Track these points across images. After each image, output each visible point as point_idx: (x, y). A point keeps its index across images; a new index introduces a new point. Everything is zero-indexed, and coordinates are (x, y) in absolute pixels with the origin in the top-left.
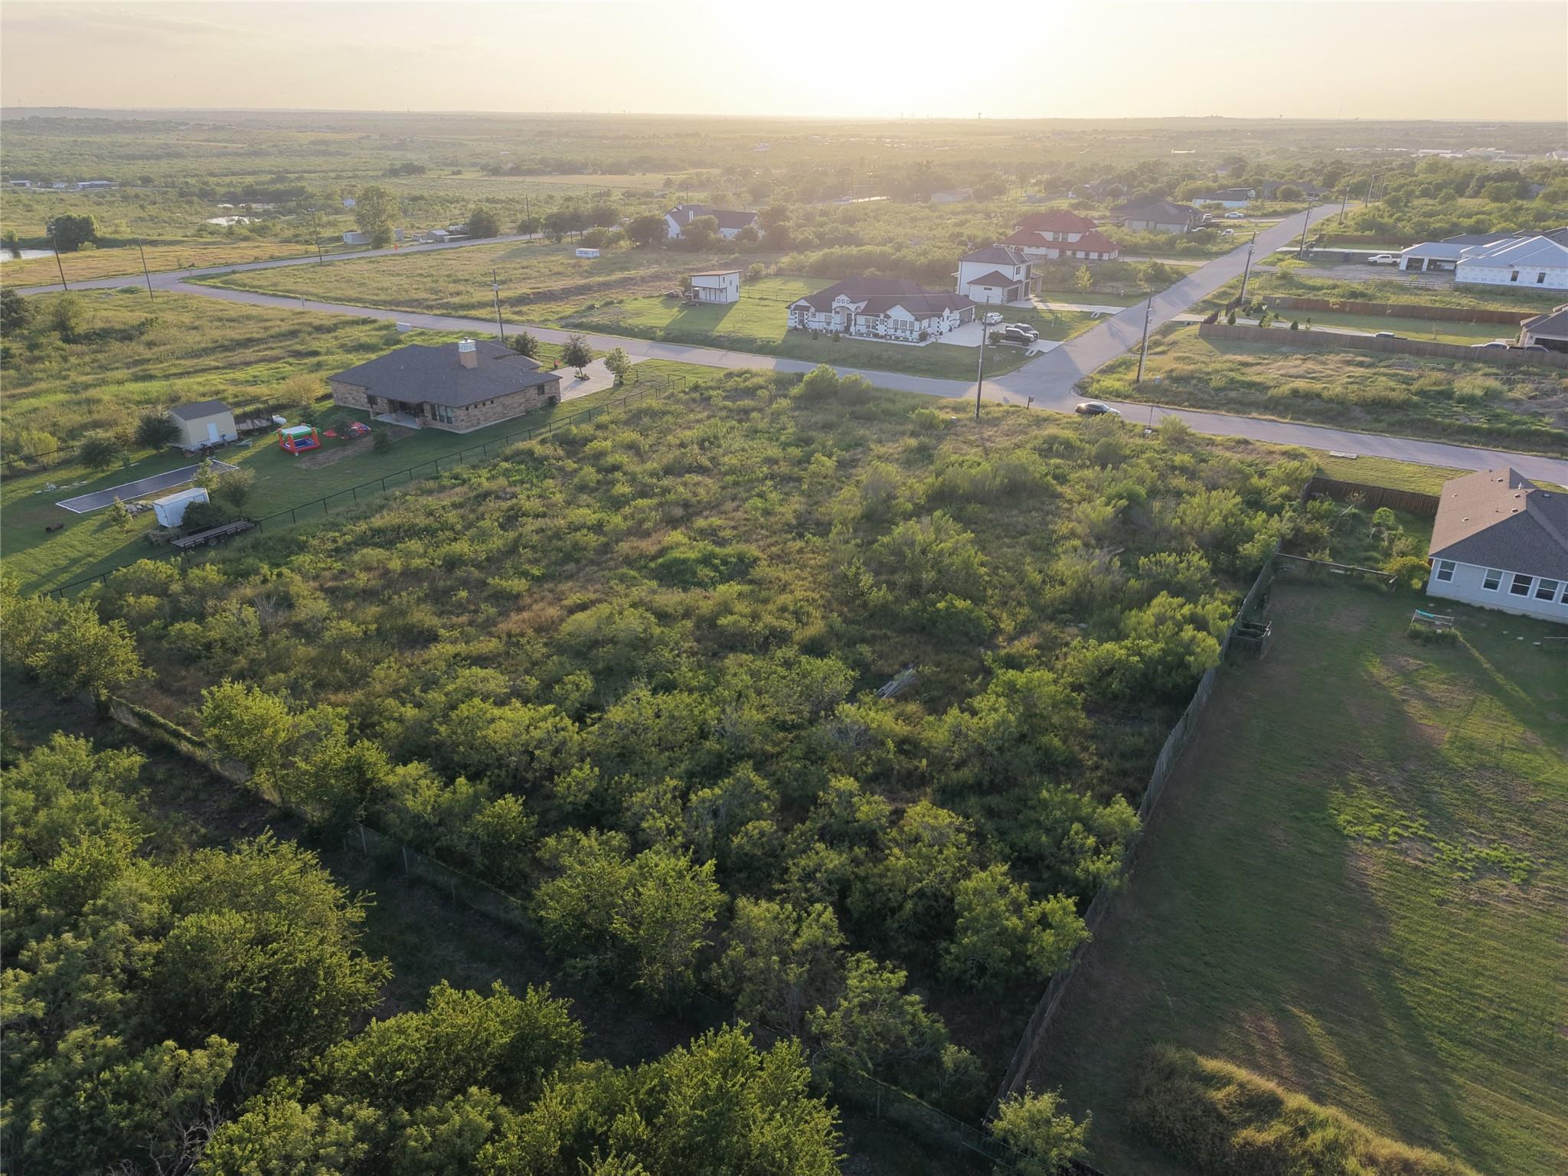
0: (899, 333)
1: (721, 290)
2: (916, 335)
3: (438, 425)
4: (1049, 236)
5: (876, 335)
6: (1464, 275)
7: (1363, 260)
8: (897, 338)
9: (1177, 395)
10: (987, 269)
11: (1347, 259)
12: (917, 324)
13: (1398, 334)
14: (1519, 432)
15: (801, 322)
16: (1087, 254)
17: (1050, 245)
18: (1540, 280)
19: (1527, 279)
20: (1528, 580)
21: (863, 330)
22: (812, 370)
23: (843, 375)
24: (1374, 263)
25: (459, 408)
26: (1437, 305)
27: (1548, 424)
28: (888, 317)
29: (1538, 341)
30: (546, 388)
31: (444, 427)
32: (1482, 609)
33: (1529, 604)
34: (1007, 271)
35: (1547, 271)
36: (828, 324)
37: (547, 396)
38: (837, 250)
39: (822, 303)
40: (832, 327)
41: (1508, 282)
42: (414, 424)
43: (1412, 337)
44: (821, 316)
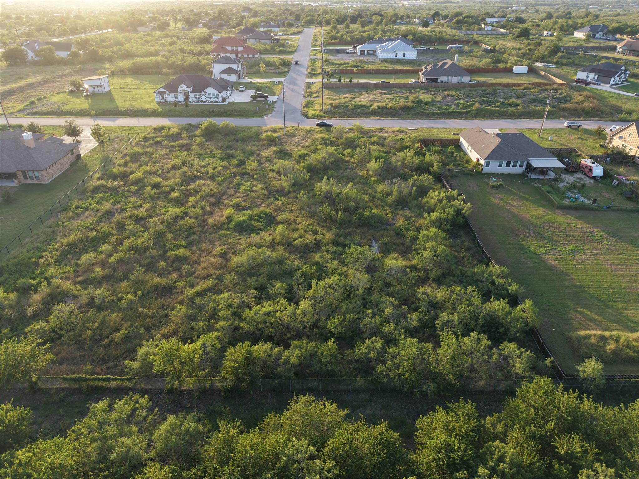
0: (212, 99)
2: (220, 99)
4: (230, 49)
6: (381, 55)
7: (345, 52)
8: (212, 102)
9: (340, 113)
11: (338, 52)
12: (219, 94)
16: (248, 56)
18: (404, 56)
19: (400, 56)
21: (194, 99)
24: (350, 53)
26: (383, 68)
27: (453, 108)
28: (205, 92)
29: (427, 79)
33: (511, 170)
34: (235, 66)
35: (403, 53)
36: (177, 98)
40: (179, 100)
41: (395, 57)
44: (172, 95)
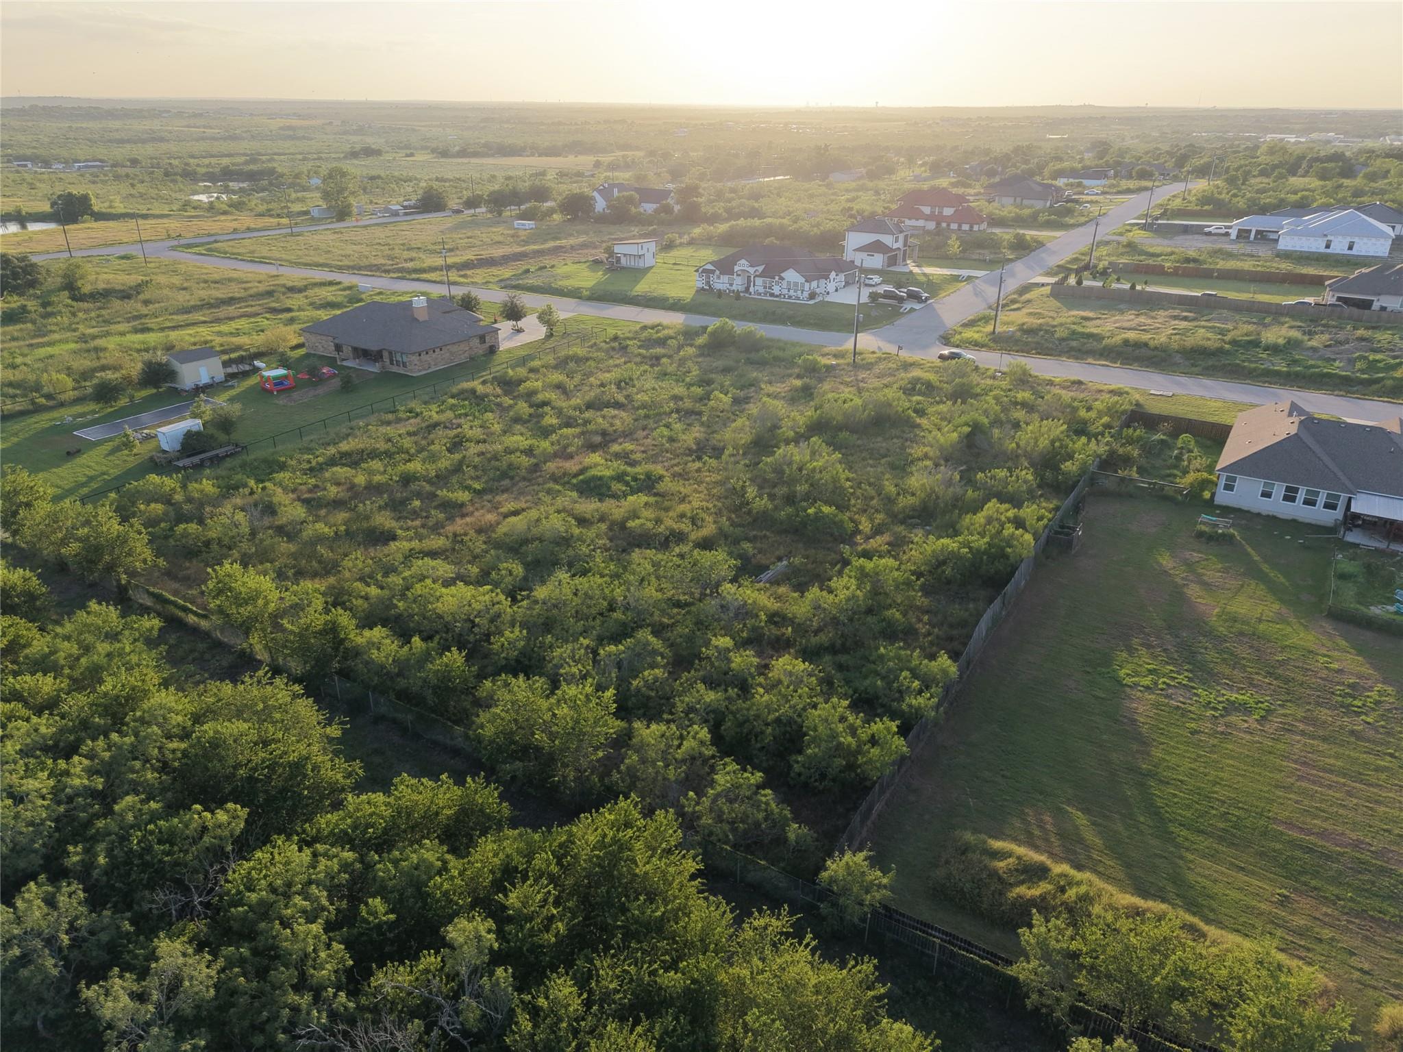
0: (792, 293)
1: (640, 257)
2: (806, 294)
3: (394, 369)
4: (927, 210)
5: (772, 295)
6: (1285, 244)
7: (1199, 231)
8: (790, 297)
9: (1027, 343)
10: (868, 238)
11: (1186, 230)
12: (807, 285)
13: (1221, 294)
14: (1313, 375)
15: (708, 283)
16: (960, 226)
17: (928, 218)
18: (1350, 248)
19: (1339, 246)
20: (1296, 491)
21: (761, 290)
22: (714, 323)
23: (740, 327)
24: (1209, 234)
25: (413, 354)
26: (1259, 269)
27: (1338, 367)
28: (783, 279)
29: (1339, 299)
30: (487, 338)
31: (401, 371)
32: (1259, 515)
33: (1297, 510)
35: (1356, 240)
36: (731, 285)
37: (487, 345)
38: (742, 222)
39: (725, 267)
40: (734, 288)
41: (1322, 249)
42: (374, 368)
43: (1232, 295)
44: (725, 278)
